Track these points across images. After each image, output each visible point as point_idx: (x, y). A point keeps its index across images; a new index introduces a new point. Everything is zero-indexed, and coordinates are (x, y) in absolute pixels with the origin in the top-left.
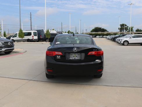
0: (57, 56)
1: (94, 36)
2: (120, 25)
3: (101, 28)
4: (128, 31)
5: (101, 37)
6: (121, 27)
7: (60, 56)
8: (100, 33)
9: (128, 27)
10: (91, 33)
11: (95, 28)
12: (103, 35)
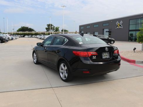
0: (93, 57)
1: (22, 36)
2: (47, 25)
3: (28, 28)
4: (54, 30)
5: (30, 36)
6: (48, 27)
7: (95, 57)
8: (27, 32)
9: (54, 27)
10: (18, 32)
11: (22, 27)
12: (32, 35)
